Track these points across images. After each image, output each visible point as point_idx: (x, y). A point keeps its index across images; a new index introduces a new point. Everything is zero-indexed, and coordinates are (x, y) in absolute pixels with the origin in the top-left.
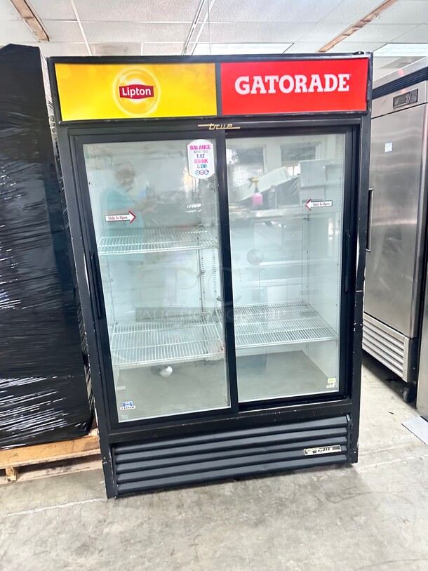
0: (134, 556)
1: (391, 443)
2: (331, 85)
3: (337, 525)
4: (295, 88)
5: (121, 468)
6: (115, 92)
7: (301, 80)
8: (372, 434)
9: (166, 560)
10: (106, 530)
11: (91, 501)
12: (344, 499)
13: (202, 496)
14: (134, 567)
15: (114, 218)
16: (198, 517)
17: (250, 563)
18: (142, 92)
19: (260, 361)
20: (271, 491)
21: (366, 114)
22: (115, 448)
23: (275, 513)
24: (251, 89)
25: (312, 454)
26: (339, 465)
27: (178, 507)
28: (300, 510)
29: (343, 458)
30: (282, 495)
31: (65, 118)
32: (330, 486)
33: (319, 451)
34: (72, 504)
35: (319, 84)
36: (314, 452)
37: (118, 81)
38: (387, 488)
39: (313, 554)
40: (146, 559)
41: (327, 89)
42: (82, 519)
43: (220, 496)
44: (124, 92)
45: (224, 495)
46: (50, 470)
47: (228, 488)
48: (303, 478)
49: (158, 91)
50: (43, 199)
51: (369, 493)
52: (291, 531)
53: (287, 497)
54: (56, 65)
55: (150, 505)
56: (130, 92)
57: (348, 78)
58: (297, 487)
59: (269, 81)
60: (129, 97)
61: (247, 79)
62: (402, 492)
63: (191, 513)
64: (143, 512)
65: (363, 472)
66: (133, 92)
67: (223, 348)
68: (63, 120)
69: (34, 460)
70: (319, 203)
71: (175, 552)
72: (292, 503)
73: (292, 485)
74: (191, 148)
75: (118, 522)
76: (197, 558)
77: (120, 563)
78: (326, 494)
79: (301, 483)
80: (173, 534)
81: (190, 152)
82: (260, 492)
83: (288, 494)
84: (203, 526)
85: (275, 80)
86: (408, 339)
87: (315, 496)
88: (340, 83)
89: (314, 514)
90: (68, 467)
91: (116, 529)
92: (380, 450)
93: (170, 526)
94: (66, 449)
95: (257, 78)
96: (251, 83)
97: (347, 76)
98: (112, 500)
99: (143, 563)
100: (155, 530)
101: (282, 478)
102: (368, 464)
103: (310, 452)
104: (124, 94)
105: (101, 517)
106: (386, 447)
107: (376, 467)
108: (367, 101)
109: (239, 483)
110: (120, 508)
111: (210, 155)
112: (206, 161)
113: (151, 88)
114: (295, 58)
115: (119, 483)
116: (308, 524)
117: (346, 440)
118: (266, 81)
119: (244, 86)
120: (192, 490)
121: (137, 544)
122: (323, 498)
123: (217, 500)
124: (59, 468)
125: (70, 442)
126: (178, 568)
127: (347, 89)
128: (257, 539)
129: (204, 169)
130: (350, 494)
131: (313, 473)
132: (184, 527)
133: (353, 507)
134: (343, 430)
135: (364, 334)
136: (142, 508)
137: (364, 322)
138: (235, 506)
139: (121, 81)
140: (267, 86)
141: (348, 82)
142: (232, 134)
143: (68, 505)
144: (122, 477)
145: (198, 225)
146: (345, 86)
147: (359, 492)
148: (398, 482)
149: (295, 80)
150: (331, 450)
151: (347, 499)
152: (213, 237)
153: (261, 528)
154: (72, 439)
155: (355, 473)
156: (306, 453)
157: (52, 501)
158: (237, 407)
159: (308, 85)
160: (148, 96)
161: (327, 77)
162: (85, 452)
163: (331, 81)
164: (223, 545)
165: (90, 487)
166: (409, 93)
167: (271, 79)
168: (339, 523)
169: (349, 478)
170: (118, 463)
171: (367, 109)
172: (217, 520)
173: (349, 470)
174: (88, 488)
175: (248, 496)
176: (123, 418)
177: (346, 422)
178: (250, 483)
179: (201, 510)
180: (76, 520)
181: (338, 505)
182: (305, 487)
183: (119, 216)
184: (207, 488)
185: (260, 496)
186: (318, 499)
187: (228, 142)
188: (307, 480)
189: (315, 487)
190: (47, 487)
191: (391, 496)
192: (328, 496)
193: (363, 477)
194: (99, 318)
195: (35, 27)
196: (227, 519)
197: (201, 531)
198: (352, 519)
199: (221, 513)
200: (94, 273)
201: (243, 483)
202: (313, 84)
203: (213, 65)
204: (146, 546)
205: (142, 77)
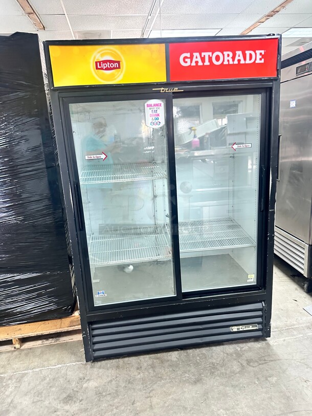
0: (106, 405)
1: (295, 323)
2: (251, 59)
3: (255, 383)
4: (224, 61)
5: (96, 339)
6: (93, 66)
7: (228, 55)
8: (281, 316)
9: (129, 408)
10: (85, 385)
11: (74, 364)
12: (260, 364)
13: (155, 361)
14: (105, 412)
15: (91, 157)
16: (152, 377)
17: (190, 411)
18: (112, 65)
19: (197, 262)
20: (206, 358)
21: (277, 79)
22: (92, 325)
23: (209, 374)
24: (191, 62)
25: (236, 330)
26: (257, 339)
27: (138, 369)
28: (228, 372)
29: (259, 333)
30: (214, 361)
31: (56, 84)
32: (249, 355)
33: (242, 328)
34: (60, 366)
35: (241, 58)
36: (238, 329)
37: (95, 57)
38: (293, 357)
39: (238, 405)
40: (114, 407)
41: (248, 61)
42: (68, 377)
43: (168, 361)
44: (99, 65)
45: (171, 360)
46: (44, 340)
47: (174, 355)
48: (229, 348)
49: (124, 64)
50: (40, 144)
51: (279, 360)
52: (221, 388)
53: (218, 362)
54: (49, 46)
55: (117, 367)
56: (103, 66)
57: (263, 53)
58: (226, 355)
59: (204, 56)
60: (102, 69)
61: (188, 55)
62: (304, 359)
63: (147, 373)
64: (113, 372)
65: (275, 344)
66: (105, 66)
67: (171, 252)
68: (55, 86)
69: (33, 333)
70: (241, 145)
71: (135, 402)
72: (222, 367)
73: (222, 353)
74: (148, 106)
75: (93, 379)
76: (151, 407)
77: (95, 410)
78: (247, 360)
79: (228, 352)
80: (134, 389)
81: (147, 109)
82: (198, 358)
83: (219, 360)
84: (156, 383)
85: (209, 56)
86: (308, 246)
87: (239, 362)
88: (257, 56)
89: (238, 375)
90: (57, 338)
91: (92, 384)
92: (287, 328)
93: (132, 383)
94: (56, 326)
95: (196, 54)
96: (191, 57)
97: (263, 52)
98: (89, 363)
99: (112, 410)
100: (121, 386)
101: (214, 348)
102: (278, 338)
103: (235, 329)
104: (99, 67)
105: (81, 375)
106: (292, 325)
107: (284, 340)
108: (277, 70)
109: (182, 351)
110: (95, 369)
111: (162, 111)
112: (158, 115)
113: (119, 62)
114: (224, 39)
115: (95, 351)
116: (234, 383)
117: (262, 321)
118: (203, 56)
119: (186, 60)
120: (147, 356)
121: (108, 396)
122: (245, 364)
123: (167, 364)
124: (51, 339)
125: (59, 320)
126: (137, 414)
127: (262, 61)
128: (196, 394)
129: (157, 121)
130: (265, 360)
131: (237, 345)
132: (142, 384)
133: (267, 370)
134: (260, 313)
135: (275, 242)
136: (111, 369)
137: (275, 233)
138: (179, 368)
139: (97, 58)
140: (203, 59)
141: (263, 56)
142: (177, 95)
143: (58, 366)
144: (97, 347)
145: (152, 162)
146: (261, 59)
147: (271, 359)
148: (301, 352)
149: (224, 55)
150: (251, 328)
151: (262, 364)
152: (163, 171)
153: (199, 385)
154: (60, 318)
155: (268, 345)
156: (232, 330)
157: (46, 363)
158: (181, 295)
159: (233, 58)
160: (116, 68)
161: (248, 53)
162: (70, 328)
163: (251, 55)
164: (171, 397)
165: (73, 353)
166: (308, 63)
167: (206, 55)
168: (256, 382)
169: (264, 348)
170: (94, 336)
171: (278, 76)
172: (166, 379)
173: (264, 342)
174: (72, 354)
175: (189, 361)
176: (98, 303)
177: (262, 307)
178: (190, 351)
179: (154, 371)
180: (63, 377)
181: (256, 369)
182: (231, 355)
183: (95, 156)
184: (159, 355)
185: (198, 361)
186: (241, 364)
187: (175, 101)
188: (233, 350)
189: (239, 355)
190: (42, 353)
191: (295, 362)
192: (249, 362)
193: (274, 348)
194: (80, 230)
195: (34, 20)
196: (174, 378)
197: (155, 387)
198: (267, 379)
199: (169, 374)
200: (77, 197)
201: (185, 351)
202: (237, 58)
203: (163, 45)
204: (114, 397)
205: (112, 55)
